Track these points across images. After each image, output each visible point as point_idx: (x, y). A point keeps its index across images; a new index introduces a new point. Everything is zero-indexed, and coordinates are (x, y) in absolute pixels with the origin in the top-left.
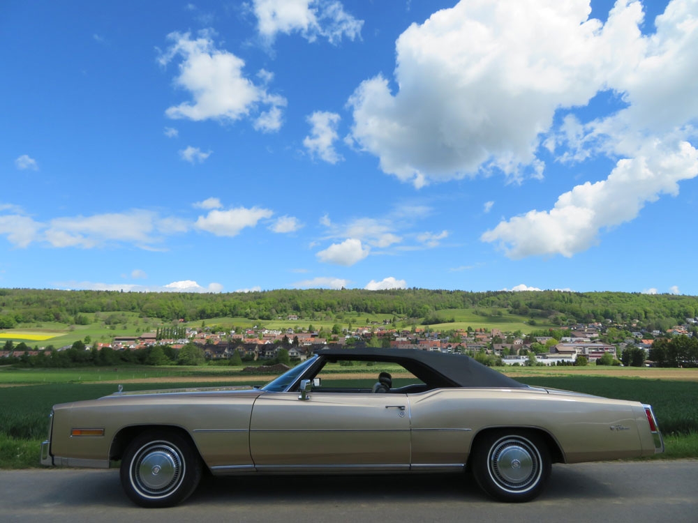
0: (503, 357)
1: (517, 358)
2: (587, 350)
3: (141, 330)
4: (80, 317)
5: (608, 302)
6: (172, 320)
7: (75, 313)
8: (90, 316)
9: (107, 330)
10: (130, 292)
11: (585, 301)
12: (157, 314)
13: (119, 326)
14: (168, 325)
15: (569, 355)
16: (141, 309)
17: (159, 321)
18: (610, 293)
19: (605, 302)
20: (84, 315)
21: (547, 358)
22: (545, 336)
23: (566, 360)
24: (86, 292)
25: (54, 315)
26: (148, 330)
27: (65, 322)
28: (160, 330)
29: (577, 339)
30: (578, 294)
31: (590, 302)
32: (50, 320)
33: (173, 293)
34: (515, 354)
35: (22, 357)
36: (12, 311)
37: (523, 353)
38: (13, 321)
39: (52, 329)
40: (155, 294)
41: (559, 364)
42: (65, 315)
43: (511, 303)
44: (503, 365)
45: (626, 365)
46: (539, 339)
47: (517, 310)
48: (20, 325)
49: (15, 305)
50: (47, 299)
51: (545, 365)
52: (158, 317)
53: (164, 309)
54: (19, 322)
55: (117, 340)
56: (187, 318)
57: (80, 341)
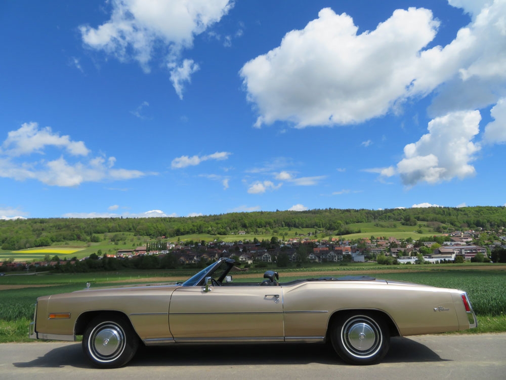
0: (398, 258)
1: (409, 258)
2: (463, 251)
3: (136, 245)
4: (94, 237)
5: (479, 214)
6: (156, 237)
7: (91, 234)
8: (101, 236)
9: (112, 245)
10: (127, 218)
11: (461, 214)
12: (146, 233)
13: (120, 242)
14: (154, 241)
15: (450, 255)
16: (135, 230)
17: (147, 238)
18: (480, 207)
19: (476, 215)
20: (96, 235)
21: (432, 258)
22: (430, 241)
23: (447, 259)
24: (97, 219)
25: (76, 235)
26: (140, 245)
27: (84, 240)
28: (149, 245)
29: (456, 243)
30: (455, 209)
31: (465, 214)
32: (74, 240)
33: (157, 218)
34: (408, 255)
35: (56, 265)
36: (49, 234)
37: (414, 254)
38: (49, 241)
39: (76, 245)
40: (145, 219)
41: (441, 262)
42: (84, 236)
43: (403, 218)
44: (399, 264)
45: (495, 262)
46: (426, 244)
47: (408, 222)
48: (54, 243)
49: (50, 229)
50: (71, 225)
51: (431, 263)
52: (147, 235)
53: (151, 230)
54: (53, 241)
55: (119, 252)
56: (168, 235)
57: (95, 254)
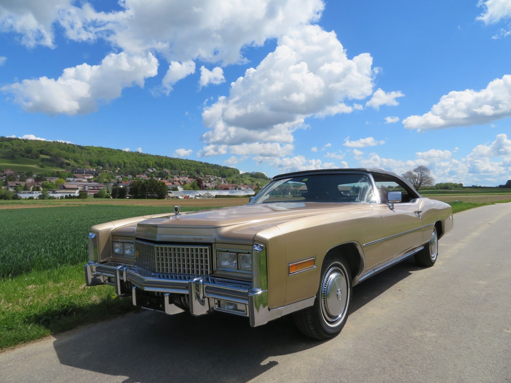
0: (17, 192)
1: (30, 193)
2: (87, 187)
5: (101, 154)
11: (85, 152)
15: (73, 191)
18: (102, 148)
19: (98, 154)
21: (56, 193)
22: (53, 176)
23: (72, 195)
29: (78, 179)
30: (80, 147)
31: (88, 153)
34: (29, 190)
37: (36, 189)
41: (66, 197)
43: (23, 149)
44: (20, 199)
45: (114, 197)
46: (48, 179)
47: (29, 155)
51: (55, 198)
